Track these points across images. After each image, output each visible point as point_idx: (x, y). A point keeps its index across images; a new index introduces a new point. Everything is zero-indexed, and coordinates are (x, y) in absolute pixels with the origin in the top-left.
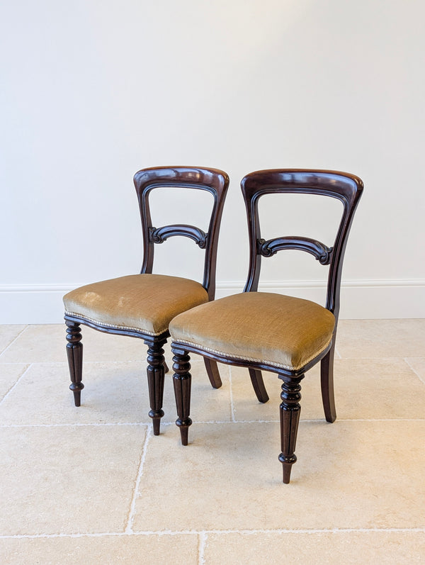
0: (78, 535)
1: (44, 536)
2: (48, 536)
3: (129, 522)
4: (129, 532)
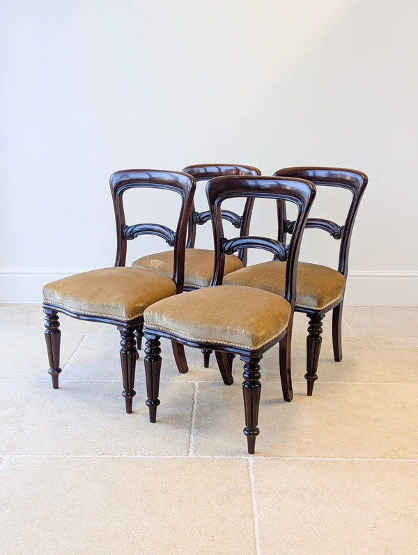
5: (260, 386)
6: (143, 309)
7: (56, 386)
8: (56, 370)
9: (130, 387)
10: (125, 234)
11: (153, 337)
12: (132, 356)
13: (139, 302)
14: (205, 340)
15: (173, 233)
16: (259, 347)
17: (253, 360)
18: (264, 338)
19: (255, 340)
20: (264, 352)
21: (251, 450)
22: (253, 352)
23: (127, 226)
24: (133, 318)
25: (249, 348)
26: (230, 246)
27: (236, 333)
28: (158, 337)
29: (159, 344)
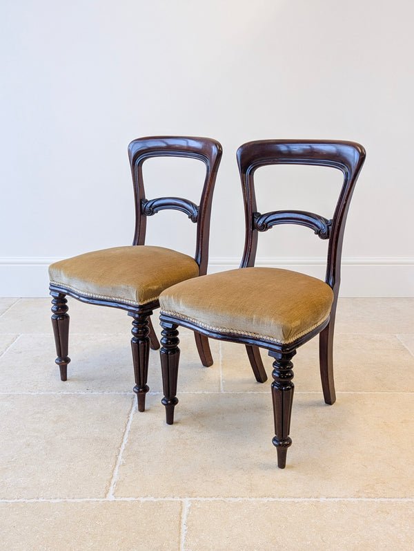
0: (58, 501)
1: (22, 500)
2: (27, 501)
3: (111, 488)
4: (110, 497)
5: (293, 387)
6: (158, 292)
7: (64, 378)
8: (63, 359)
9: (142, 382)
10: (144, 209)
11: (170, 326)
12: (145, 346)
13: (153, 284)
14: (228, 331)
15: (196, 207)
16: (292, 340)
17: (285, 355)
18: (299, 329)
19: (287, 333)
20: (298, 346)
21: (282, 464)
22: (284, 347)
23: (147, 201)
24: (145, 302)
25: (279, 341)
26: (264, 222)
27: (263, 323)
28: (175, 326)
29: (177, 333)
